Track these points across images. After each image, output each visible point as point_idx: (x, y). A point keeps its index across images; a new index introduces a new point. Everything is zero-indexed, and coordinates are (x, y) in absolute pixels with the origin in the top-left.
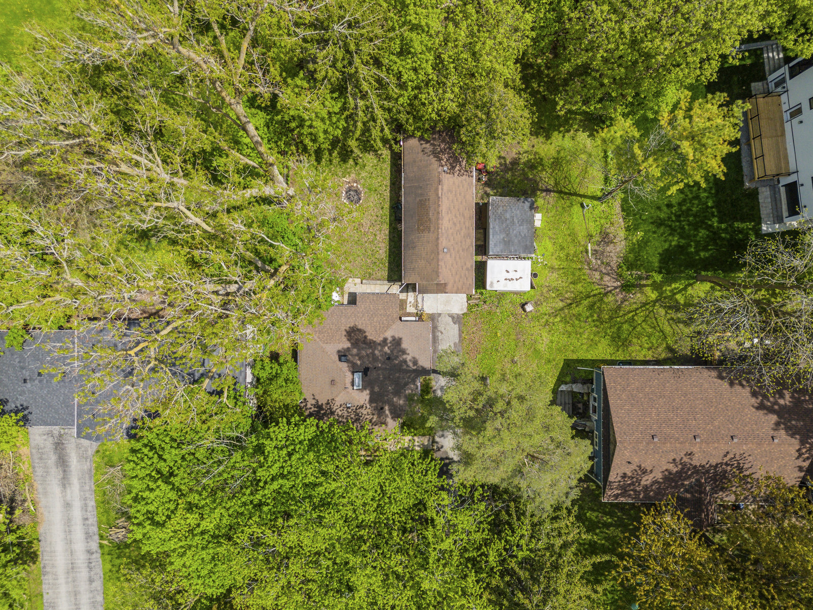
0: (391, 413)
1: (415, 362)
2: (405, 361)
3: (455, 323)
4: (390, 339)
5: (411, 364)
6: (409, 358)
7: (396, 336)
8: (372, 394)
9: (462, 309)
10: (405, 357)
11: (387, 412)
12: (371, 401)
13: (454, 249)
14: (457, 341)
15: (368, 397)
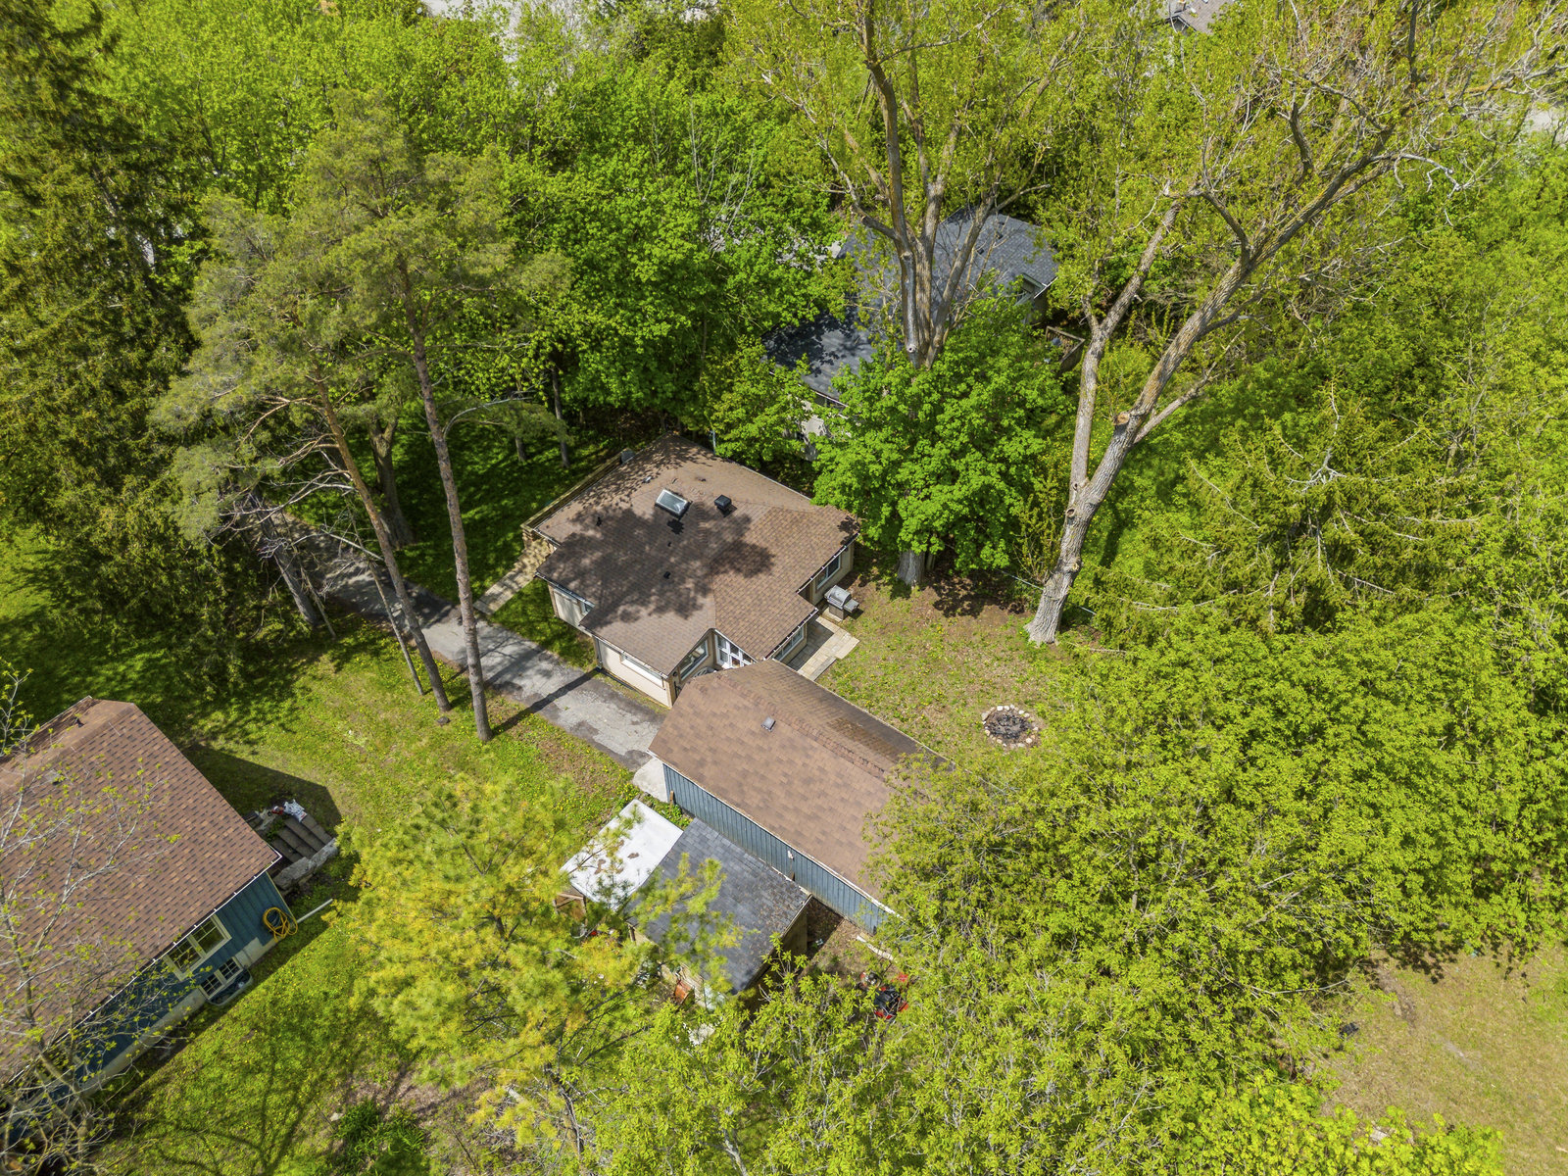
0: (582, 537)
1: (626, 617)
2: (644, 603)
3: (630, 752)
4: (701, 600)
5: (631, 609)
6: (644, 612)
7: (696, 613)
8: (640, 522)
9: (643, 777)
10: (652, 607)
11: (591, 533)
12: (629, 513)
13: (760, 749)
14: (596, 738)
15: (638, 511)
